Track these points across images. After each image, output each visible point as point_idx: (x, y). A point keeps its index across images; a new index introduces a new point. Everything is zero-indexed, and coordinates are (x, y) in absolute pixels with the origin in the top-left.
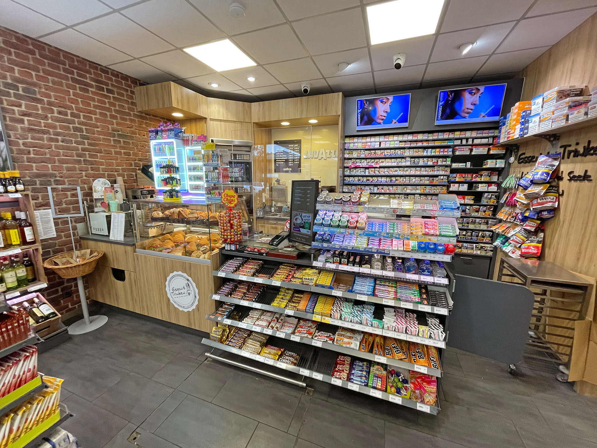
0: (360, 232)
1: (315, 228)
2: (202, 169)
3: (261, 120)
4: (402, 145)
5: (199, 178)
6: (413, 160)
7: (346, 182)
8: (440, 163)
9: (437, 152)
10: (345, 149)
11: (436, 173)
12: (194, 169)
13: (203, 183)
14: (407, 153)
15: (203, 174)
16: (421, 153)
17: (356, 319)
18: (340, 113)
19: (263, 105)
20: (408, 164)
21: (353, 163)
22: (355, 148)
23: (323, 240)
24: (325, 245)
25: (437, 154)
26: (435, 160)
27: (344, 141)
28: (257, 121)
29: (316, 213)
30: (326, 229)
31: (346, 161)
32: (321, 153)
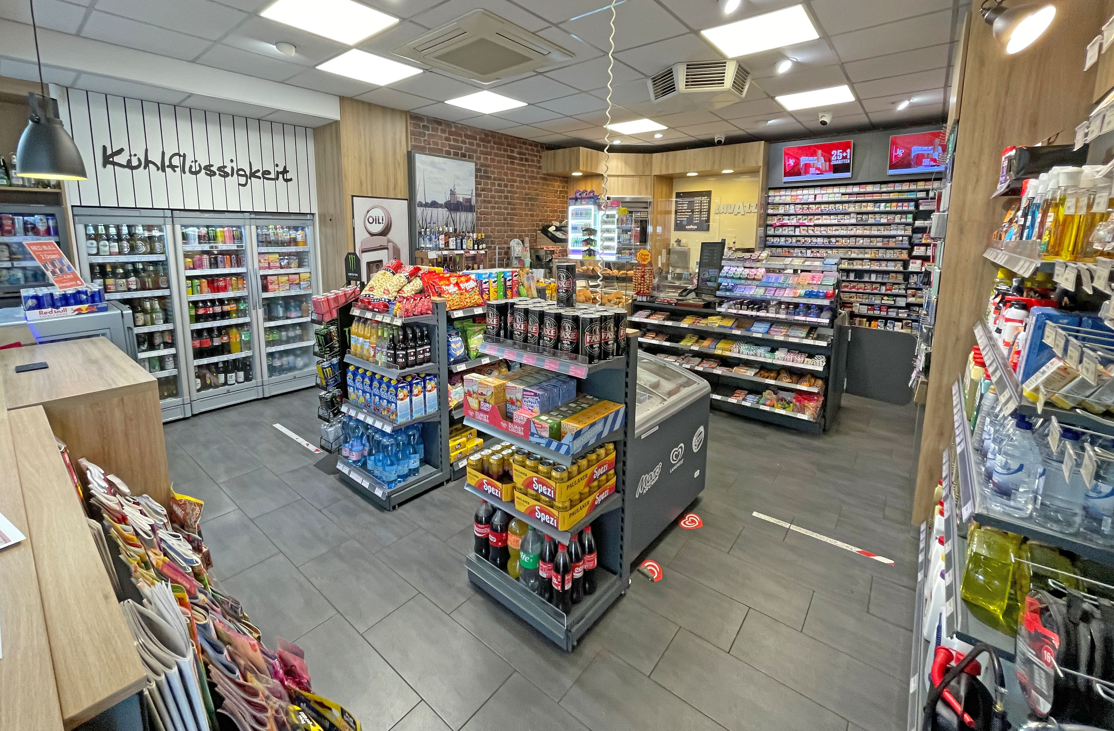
0: (757, 283)
1: (720, 280)
2: (614, 231)
3: (664, 173)
4: (846, 198)
5: (611, 239)
6: (859, 216)
7: (768, 243)
8: (897, 220)
9: (894, 207)
10: (769, 204)
11: (893, 233)
12: (608, 231)
13: (615, 244)
14: (852, 208)
15: (615, 235)
16: (870, 207)
17: (752, 353)
18: (761, 163)
19: (668, 156)
20: (853, 221)
21: (779, 219)
22: (781, 202)
23: (727, 290)
24: (728, 294)
25: (894, 209)
26: (890, 217)
27: (767, 193)
28: (658, 173)
29: (721, 268)
30: (729, 280)
31: (769, 218)
32: (737, 207)
